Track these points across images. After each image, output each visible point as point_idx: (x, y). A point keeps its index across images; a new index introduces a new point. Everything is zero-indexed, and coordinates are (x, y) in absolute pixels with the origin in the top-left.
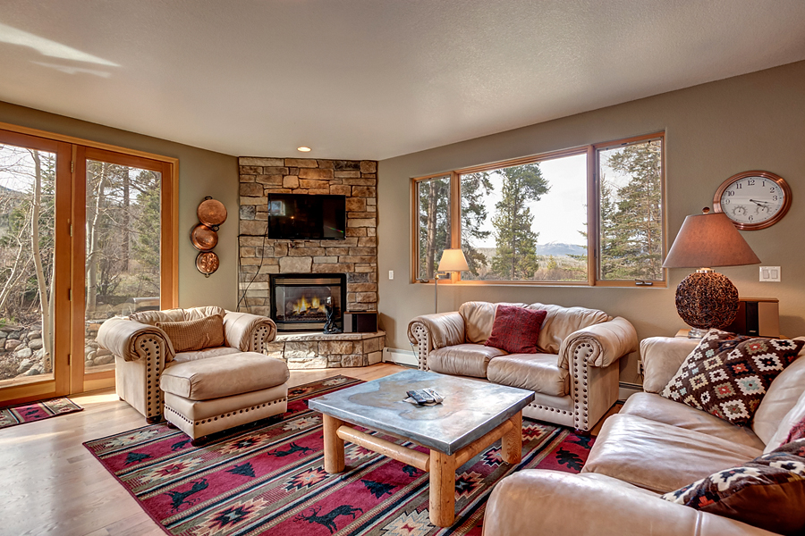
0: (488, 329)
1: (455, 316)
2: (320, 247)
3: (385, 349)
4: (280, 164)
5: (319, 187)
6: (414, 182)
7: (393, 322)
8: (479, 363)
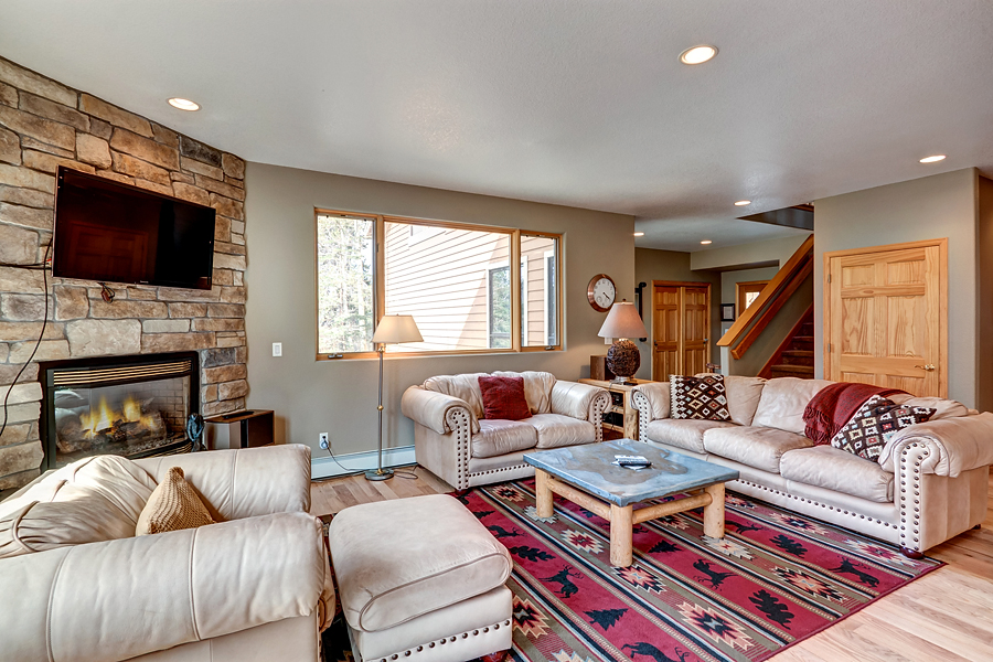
2: (157, 301)
4: (69, 101)
5: (154, 179)
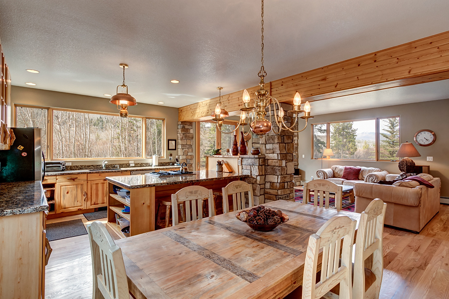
0: (342, 173)
1: (330, 170)
3: (301, 181)
6: (312, 125)
7: (304, 172)
8: (341, 182)
